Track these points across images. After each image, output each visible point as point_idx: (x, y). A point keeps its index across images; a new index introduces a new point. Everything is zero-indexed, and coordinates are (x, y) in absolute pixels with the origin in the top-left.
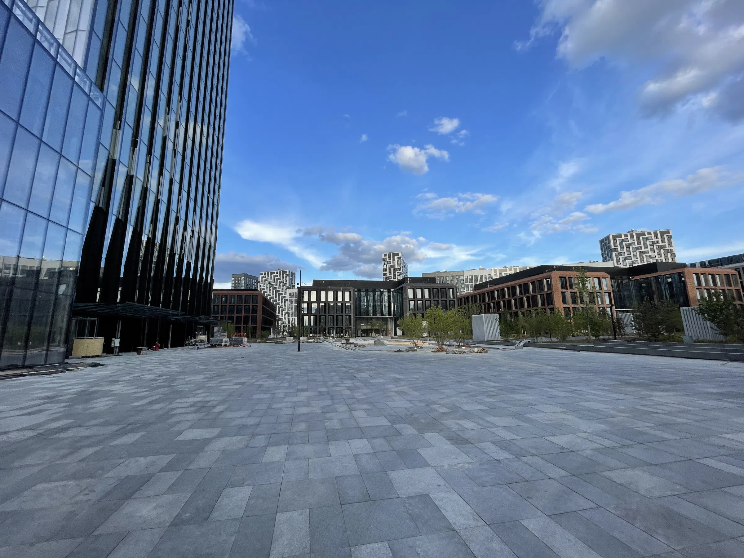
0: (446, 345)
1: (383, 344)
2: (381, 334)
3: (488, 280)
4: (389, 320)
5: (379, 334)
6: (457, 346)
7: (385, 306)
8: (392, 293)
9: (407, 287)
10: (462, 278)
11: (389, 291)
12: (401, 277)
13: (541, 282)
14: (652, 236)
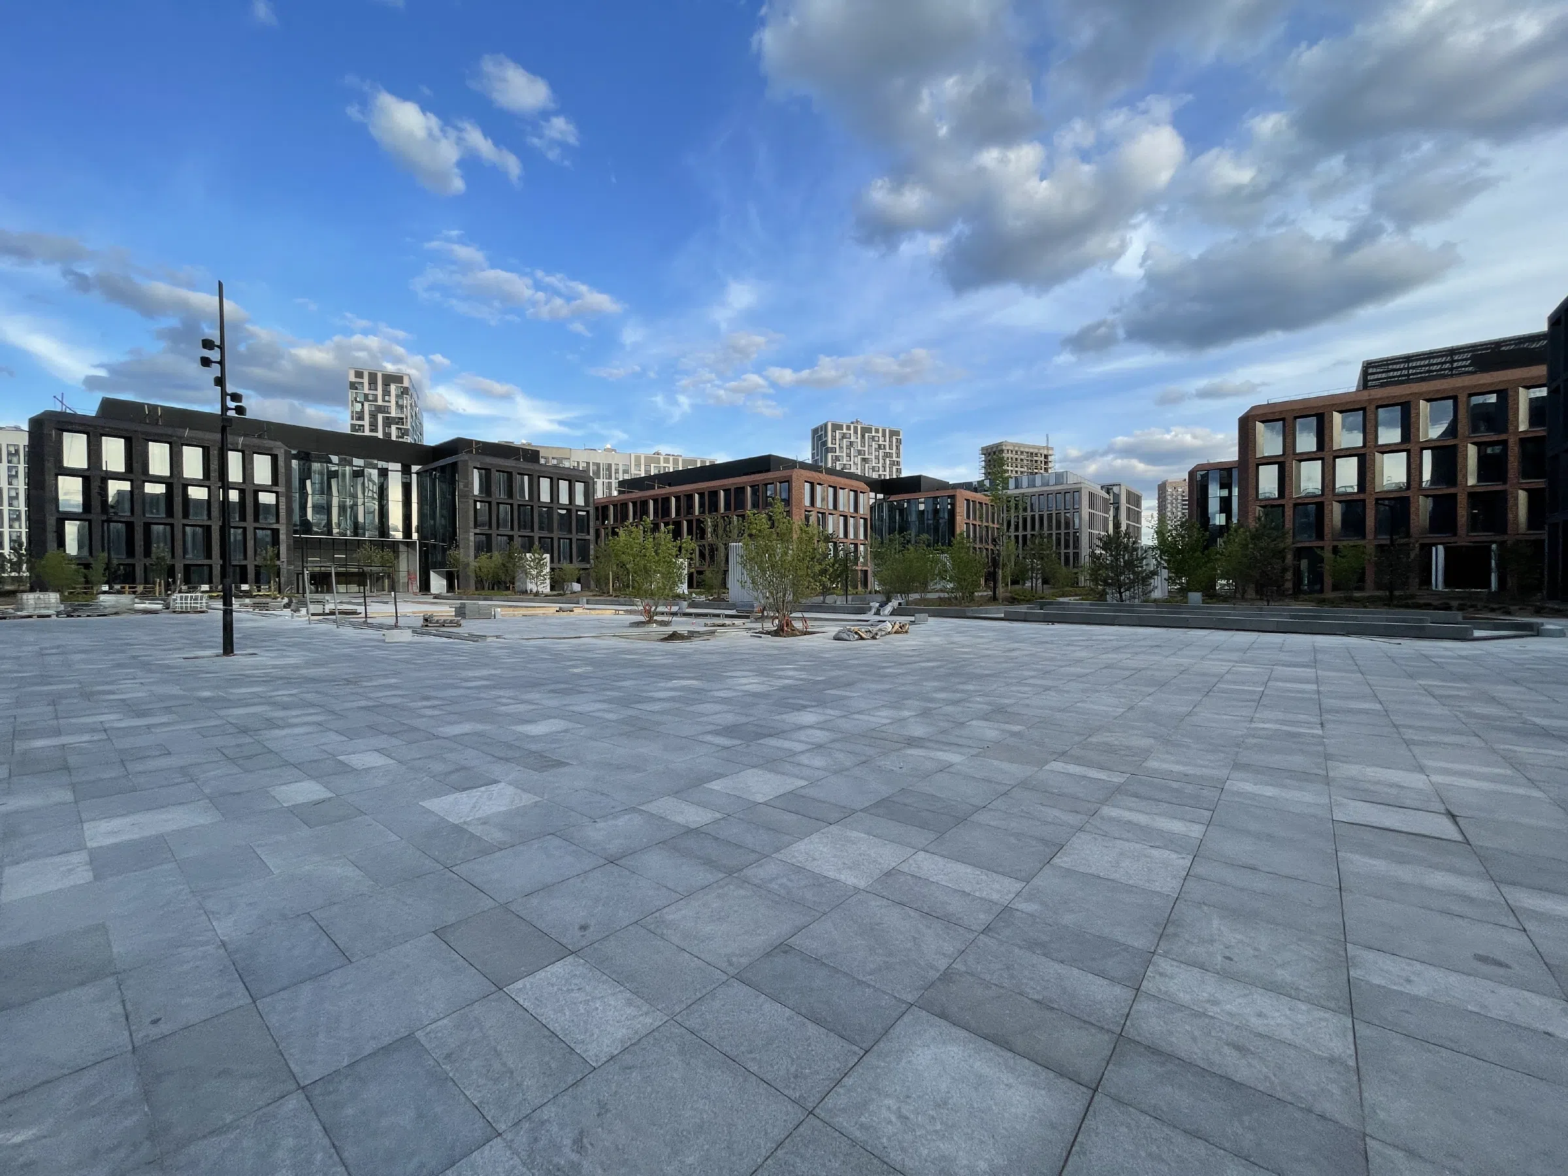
4: (405, 548)
8: (415, 478)
9: (467, 464)
10: (566, 464)
11: (406, 471)
14: (880, 435)
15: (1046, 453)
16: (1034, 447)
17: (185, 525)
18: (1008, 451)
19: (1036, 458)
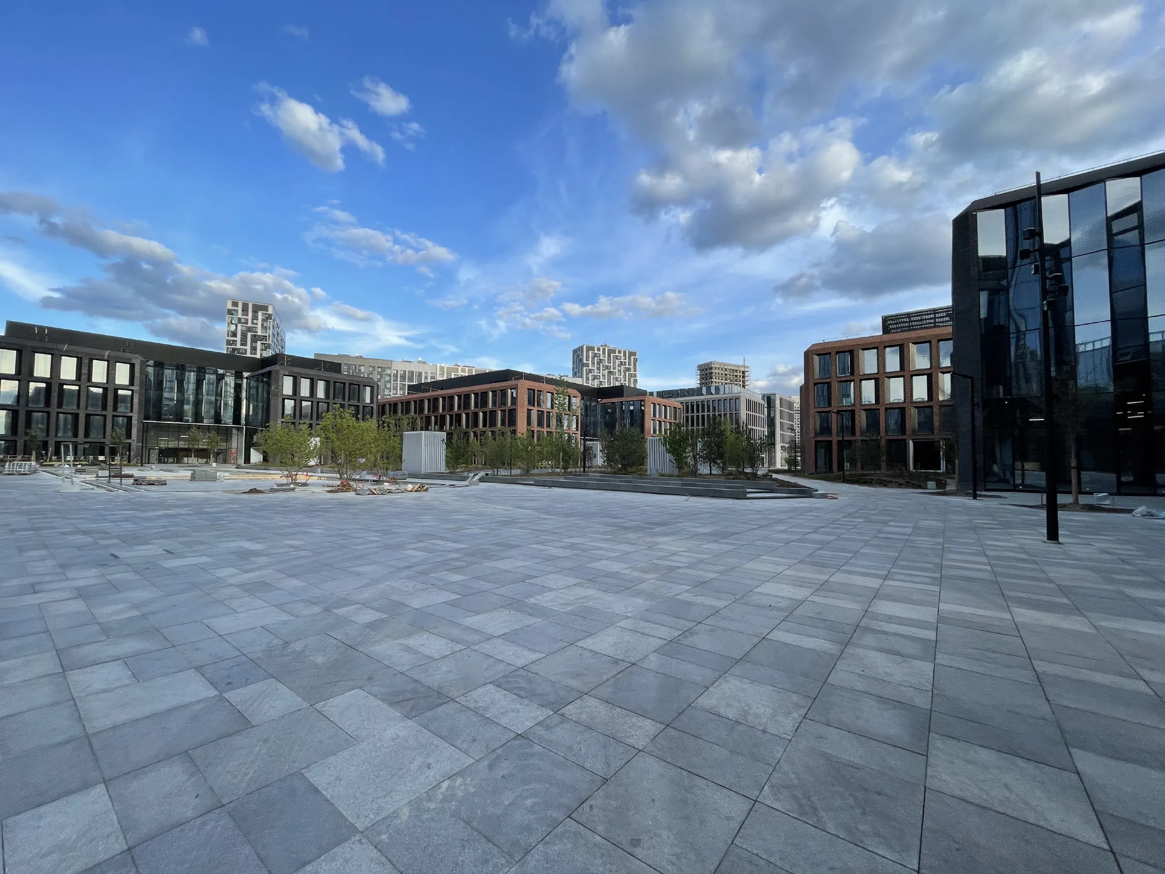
0: (354, 480)
1: (214, 479)
2: (212, 459)
3: (429, 381)
4: (234, 431)
5: (208, 457)
6: (374, 481)
7: (226, 404)
8: (245, 381)
9: (282, 372)
10: (388, 372)
11: (238, 375)
12: (268, 353)
13: (504, 393)
14: (622, 355)
15: (743, 370)
16: (735, 366)
17: (58, 413)
18: (716, 368)
19: (736, 374)
